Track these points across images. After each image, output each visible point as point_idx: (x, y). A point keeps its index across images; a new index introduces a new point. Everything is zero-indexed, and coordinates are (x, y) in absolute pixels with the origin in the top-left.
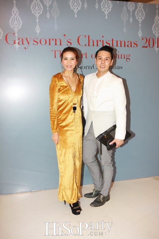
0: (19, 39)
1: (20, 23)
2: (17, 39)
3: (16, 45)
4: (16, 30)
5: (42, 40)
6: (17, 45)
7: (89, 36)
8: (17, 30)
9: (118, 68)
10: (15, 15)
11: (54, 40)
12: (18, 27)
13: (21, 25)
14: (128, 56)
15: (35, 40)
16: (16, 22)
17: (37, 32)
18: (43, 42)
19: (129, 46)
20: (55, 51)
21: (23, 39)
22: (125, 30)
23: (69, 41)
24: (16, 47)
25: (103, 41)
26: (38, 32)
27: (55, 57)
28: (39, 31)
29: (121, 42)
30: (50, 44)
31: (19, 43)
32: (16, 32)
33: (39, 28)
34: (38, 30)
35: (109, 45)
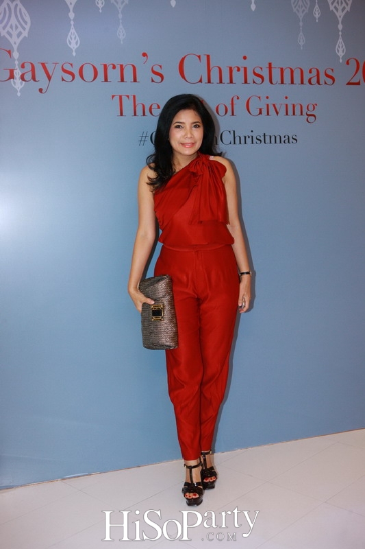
0: (23, 66)
1: (26, 23)
2: (17, 67)
3: (15, 83)
4: (15, 41)
5: (84, 67)
6: (18, 83)
7: (208, 56)
8: (18, 41)
9: (287, 141)
11: (118, 68)
12: (19, 34)
13: (27, 27)
14: (311, 108)
15: (65, 68)
16: (14, 21)
17: (71, 47)
18: (89, 73)
19: (314, 81)
20: (121, 97)
21: (35, 64)
22: (301, 41)
23: (157, 69)
24: (16, 87)
25: (245, 69)
26: (74, 46)
27: (121, 114)
28: (77, 43)
29: (292, 72)
31: (22, 78)
32: (15, 47)
33: (77, 37)
34: (73, 42)
35: (260, 80)
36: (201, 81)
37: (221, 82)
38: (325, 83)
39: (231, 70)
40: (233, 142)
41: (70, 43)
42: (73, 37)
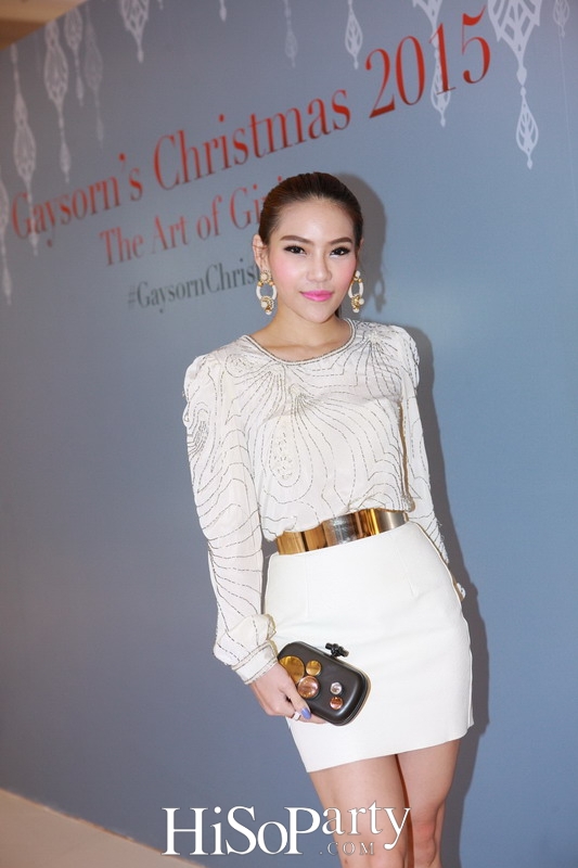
0: (35, 213)
1: (32, 150)
2: (32, 215)
4: (28, 180)
5: (75, 198)
6: (34, 238)
7: (182, 134)
8: (30, 178)
10: (22, 123)
11: (102, 188)
12: (29, 170)
13: (34, 155)
15: (62, 204)
17: (64, 170)
18: (80, 205)
19: (317, 130)
20: (107, 234)
21: (42, 207)
23: (135, 177)
25: (224, 140)
27: (110, 262)
28: (68, 164)
29: (283, 122)
30: (94, 211)
31: (36, 229)
32: (28, 187)
34: (65, 162)
35: (243, 154)
36: (177, 182)
37: (199, 175)
38: (336, 127)
39: (208, 148)
40: (221, 286)
41: (63, 165)
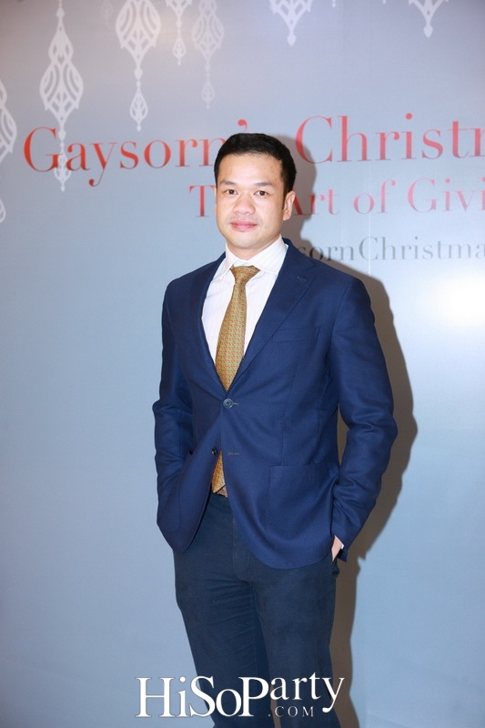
0: (70, 150)
1: (77, 89)
2: (62, 151)
3: (58, 174)
4: (62, 116)
5: (152, 146)
6: (62, 174)
7: (345, 119)
8: (66, 115)
9: (480, 255)
10: (61, 60)
11: (201, 145)
12: (67, 107)
13: (79, 95)
15: (126, 149)
16: (62, 89)
17: (136, 118)
18: (157, 155)
20: (202, 188)
21: (85, 146)
24: (60, 178)
25: (409, 135)
26: (139, 117)
27: (202, 214)
28: (143, 113)
30: (182, 164)
31: (69, 166)
32: (62, 124)
33: (145, 105)
34: (139, 111)
35: (436, 151)
36: (330, 159)
37: (364, 158)
39: (383, 138)
40: (380, 257)
41: (134, 113)
42: (139, 104)
